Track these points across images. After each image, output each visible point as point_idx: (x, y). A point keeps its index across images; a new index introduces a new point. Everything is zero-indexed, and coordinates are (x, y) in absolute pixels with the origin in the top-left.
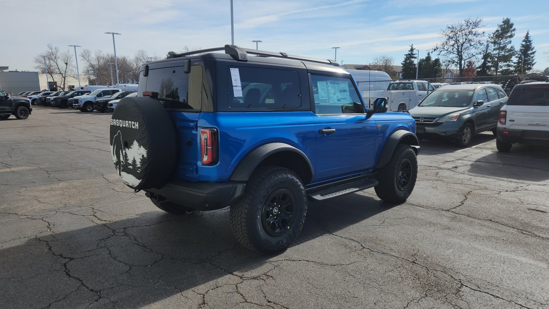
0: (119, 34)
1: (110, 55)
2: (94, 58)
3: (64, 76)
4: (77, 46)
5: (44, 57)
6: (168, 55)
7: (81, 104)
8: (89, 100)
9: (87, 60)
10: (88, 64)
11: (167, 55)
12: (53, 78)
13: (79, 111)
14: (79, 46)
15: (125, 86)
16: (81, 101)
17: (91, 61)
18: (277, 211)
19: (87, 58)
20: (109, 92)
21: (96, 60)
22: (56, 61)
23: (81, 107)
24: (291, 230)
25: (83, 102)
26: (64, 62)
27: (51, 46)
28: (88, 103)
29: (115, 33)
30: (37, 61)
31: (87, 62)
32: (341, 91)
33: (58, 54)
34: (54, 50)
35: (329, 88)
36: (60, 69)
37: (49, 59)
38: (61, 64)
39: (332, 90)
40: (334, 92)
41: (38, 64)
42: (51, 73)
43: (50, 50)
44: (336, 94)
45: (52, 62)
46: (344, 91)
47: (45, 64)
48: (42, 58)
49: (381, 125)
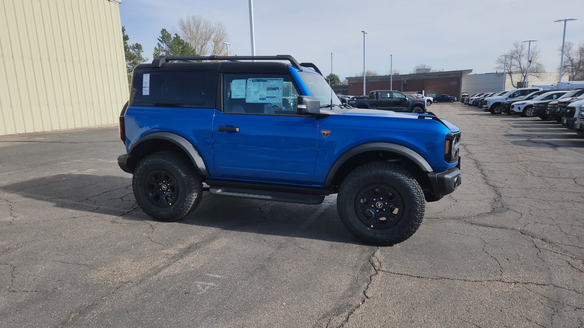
0: (574, 19)
2: (576, 51)
3: (525, 75)
7: (489, 105)
8: (499, 101)
9: (567, 54)
12: (511, 78)
13: (489, 113)
14: (535, 41)
16: (490, 102)
18: (166, 188)
21: (578, 53)
22: (519, 59)
23: (488, 108)
24: (172, 207)
25: (491, 104)
26: (527, 60)
27: (517, 44)
28: (497, 105)
29: (568, 20)
30: (500, 61)
32: (268, 89)
33: (523, 52)
34: (519, 48)
35: (248, 87)
36: (522, 68)
37: (512, 57)
38: (524, 62)
39: (253, 88)
40: (256, 90)
41: (500, 64)
42: (510, 73)
43: (515, 49)
44: (259, 93)
45: (514, 61)
46: (275, 89)
47: (506, 64)
48: (504, 58)
49: (329, 132)
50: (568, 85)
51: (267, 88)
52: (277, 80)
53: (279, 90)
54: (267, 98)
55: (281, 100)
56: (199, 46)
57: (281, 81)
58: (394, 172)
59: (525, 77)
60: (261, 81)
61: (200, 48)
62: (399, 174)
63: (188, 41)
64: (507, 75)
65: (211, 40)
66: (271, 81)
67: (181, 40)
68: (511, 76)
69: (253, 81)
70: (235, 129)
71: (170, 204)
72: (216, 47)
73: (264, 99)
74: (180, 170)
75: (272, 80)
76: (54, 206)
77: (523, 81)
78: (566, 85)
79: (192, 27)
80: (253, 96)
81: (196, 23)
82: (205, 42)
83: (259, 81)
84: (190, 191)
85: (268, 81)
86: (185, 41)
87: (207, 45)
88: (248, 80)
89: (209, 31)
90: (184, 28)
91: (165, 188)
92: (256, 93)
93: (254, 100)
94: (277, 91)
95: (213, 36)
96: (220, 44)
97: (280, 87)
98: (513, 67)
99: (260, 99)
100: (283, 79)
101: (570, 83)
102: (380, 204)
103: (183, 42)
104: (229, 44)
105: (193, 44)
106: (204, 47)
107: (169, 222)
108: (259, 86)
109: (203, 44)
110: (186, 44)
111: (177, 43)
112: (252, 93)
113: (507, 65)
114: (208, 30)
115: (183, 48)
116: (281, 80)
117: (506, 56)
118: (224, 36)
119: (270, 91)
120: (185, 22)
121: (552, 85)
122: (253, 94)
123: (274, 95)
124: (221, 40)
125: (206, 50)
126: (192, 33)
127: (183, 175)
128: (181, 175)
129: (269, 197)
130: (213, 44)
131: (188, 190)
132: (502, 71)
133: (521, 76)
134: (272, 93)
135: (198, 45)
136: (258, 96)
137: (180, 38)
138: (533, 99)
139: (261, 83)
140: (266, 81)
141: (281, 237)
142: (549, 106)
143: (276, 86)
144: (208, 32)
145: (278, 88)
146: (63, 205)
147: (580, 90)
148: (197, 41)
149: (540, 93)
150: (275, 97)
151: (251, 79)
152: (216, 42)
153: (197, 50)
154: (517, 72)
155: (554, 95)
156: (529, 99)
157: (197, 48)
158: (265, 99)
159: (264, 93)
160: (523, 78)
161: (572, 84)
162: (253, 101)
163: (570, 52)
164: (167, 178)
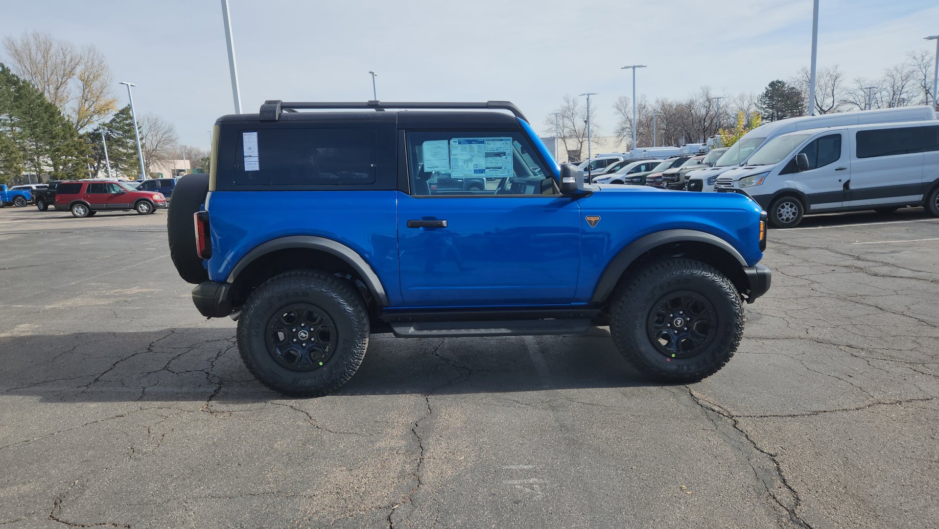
0: (645, 65)
1: (660, 100)
3: (581, 141)
4: (592, 94)
5: (556, 115)
6: (768, 87)
9: (624, 112)
10: (624, 118)
11: (766, 88)
12: (565, 144)
15: (645, 151)
17: (629, 114)
18: (307, 335)
19: (623, 110)
20: (604, 163)
22: (572, 119)
24: (325, 369)
26: (582, 120)
27: (568, 97)
29: (637, 66)
31: (622, 115)
32: (488, 155)
33: (577, 108)
34: (571, 103)
35: (453, 152)
36: (577, 131)
37: (564, 117)
38: (580, 124)
39: (462, 154)
40: (467, 157)
41: (551, 126)
42: (564, 138)
43: (566, 104)
44: (472, 161)
45: (567, 122)
46: (498, 155)
47: (557, 125)
48: (554, 117)
49: (599, 218)
50: (644, 153)
51: (486, 153)
52: (501, 140)
53: (506, 157)
54: (486, 170)
55: (511, 173)
56: (51, 86)
57: (509, 142)
58: (704, 272)
59: (581, 143)
60: (473, 142)
61: (52, 91)
62: (710, 273)
63: (27, 78)
64: (560, 140)
65: (75, 77)
66: (491, 142)
67: (14, 76)
68: (565, 142)
69: (460, 143)
70: (442, 223)
71: (321, 364)
72: (87, 90)
73: (482, 171)
74: (341, 301)
75: (493, 140)
76: (41, 401)
77: (579, 149)
78: (642, 153)
79: (34, 52)
80: (463, 166)
81: (43, 45)
82: (63, 80)
83: (470, 142)
84: (361, 335)
85: (486, 142)
86: (22, 78)
87: (68, 86)
88: (451, 141)
89: (71, 61)
90: (17, 54)
91: (304, 335)
92: (466, 161)
93: (466, 173)
94: (504, 157)
95: (79, 70)
96: (96, 85)
97: (507, 152)
98: (566, 130)
99: (475, 171)
100: (511, 138)
101: (647, 150)
102: (679, 321)
103: (18, 79)
104: (131, 85)
105: (38, 84)
106: (61, 89)
107: (318, 396)
108: (471, 150)
109: (59, 83)
110: (23, 83)
111: (5, 80)
112: (460, 163)
113: (559, 127)
114: (68, 59)
115: (18, 91)
116: (509, 140)
117: (557, 114)
118: (101, 70)
119: (490, 159)
120: (19, 44)
121: (624, 154)
122: (463, 164)
123: (499, 164)
124: (95, 78)
125: (65, 94)
126: (33, 62)
127: (349, 309)
128: (345, 309)
129: (504, 331)
130: (81, 84)
131: (359, 335)
132: (554, 134)
133: (577, 141)
134: (494, 161)
135: (48, 85)
136: (471, 166)
137: (11, 73)
138: (617, 172)
139: (475, 146)
140: (482, 142)
141: (535, 393)
142: (647, 180)
143: (502, 150)
144: (68, 62)
145: (504, 154)
146: (62, 398)
147: (678, 158)
148: (46, 79)
149: (622, 165)
150: (501, 168)
151: (457, 140)
152: (86, 83)
153: (46, 95)
154: (571, 137)
155: (642, 166)
156: (610, 172)
157: (46, 91)
158: (484, 172)
159: (482, 163)
160: (579, 145)
161: (650, 152)
162: (463, 176)
163: (627, 110)
164: (310, 318)
